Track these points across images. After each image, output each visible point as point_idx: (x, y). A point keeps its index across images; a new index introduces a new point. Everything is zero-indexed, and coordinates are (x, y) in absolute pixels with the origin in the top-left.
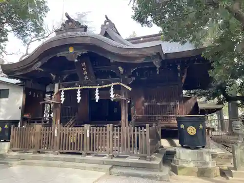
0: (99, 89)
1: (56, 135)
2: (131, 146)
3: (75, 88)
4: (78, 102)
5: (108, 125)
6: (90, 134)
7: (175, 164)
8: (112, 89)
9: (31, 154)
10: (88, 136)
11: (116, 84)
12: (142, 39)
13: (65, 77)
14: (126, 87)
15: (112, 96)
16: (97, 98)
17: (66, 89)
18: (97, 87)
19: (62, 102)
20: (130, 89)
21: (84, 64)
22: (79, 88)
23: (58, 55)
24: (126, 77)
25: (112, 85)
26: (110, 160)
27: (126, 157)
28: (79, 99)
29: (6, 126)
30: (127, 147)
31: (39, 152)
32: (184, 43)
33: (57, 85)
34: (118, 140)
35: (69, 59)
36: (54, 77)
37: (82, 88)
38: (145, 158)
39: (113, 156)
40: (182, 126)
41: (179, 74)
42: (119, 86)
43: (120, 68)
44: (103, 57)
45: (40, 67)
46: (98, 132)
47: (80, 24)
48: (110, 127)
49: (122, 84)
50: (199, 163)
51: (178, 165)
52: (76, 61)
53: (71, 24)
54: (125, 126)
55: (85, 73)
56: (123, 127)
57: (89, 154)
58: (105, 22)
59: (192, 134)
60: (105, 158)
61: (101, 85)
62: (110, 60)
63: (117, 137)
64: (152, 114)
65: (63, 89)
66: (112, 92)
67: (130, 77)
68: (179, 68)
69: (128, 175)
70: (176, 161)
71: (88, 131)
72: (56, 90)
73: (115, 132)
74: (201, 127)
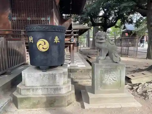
40: (31, 40)
50: (49, 90)
70: (19, 90)
74: (57, 39)
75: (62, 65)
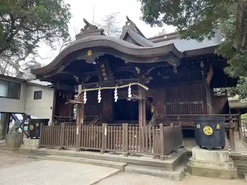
0: (118, 89)
1: (77, 133)
2: (149, 145)
3: (96, 89)
4: (99, 102)
5: (123, 124)
6: (107, 132)
7: (190, 164)
8: (130, 89)
9: (56, 151)
10: (106, 134)
11: (133, 84)
12: (165, 37)
13: (87, 79)
14: (143, 87)
15: (130, 96)
16: (116, 98)
17: (88, 90)
18: (116, 88)
19: (85, 103)
20: (147, 89)
21: (103, 66)
22: (100, 89)
23: (78, 58)
24: (143, 77)
25: (130, 85)
26: (126, 158)
27: (142, 156)
28: (100, 99)
29: (37, 125)
30: (145, 146)
31: (63, 148)
32: (201, 40)
33: (80, 86)
34: (137, 139)
35: (88, 62)
36: (77, 79)
37: (102, 88)
38: (159, 157)
39: (129, 154)
40: (198, 126)
41: (202, 72)
42: (137, 86)
43: (137, 68)
44: (118, 58)
45: (63, 71)
46: (117, 131)
47: (97, 28)
48: (125, 126)
49: (139, 84)
51: (193, 165)
52: (94, 63)
53: (89, 28)
54: (143, 126)
55: (104, 74)
56: (141, 126)
57: (106, 152)
58: (127, 23)
59: (209, 134)
60: (121, 156)
61: (120, 86)
62: (124, 61)
63: (135, 136)
64: (175, 114)
65: (86, 90)
66: (130, 92)
67: (147, 76)
68: (202, 65)
69: (141, 173)
70: (192, 162)
71: (106, 130)
72: (80, 91)
73: (130, 131)
74: (218, 127)
75: (223, 148)
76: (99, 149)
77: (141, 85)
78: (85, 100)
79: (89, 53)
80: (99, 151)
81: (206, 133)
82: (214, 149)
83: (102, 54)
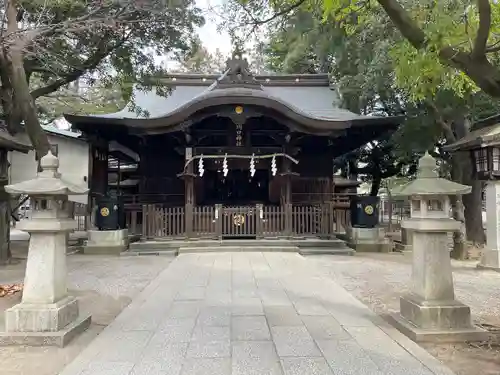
0: (255, 160)
1: (217, 217)
3: (220, 156)
4: (225, 175)
6: (264, 215)
8: (274, 161)
10: (262, 217)
11: (279, 154)
14: (292, 159)
15: (274, 170)
16: (253, 171)
18: (253, 157)
19: (201, 175)
20: (297, 162)
23: (218, 115)
25: (274, 156)
28: (226, 171)
33: (189, 151)
35: (235, 122)
37: (230, 156)
40: (359, 206)
42: (284, 158)
43: (288, 137)
46: (277, 213)
55: (239, 138)
61: (258, 155)
65: (202, 157)
66: (274, 165)
71: (262, 211)
72: (189, 157)
73: (295, 213)
76: (252, 235)
77: (287, 156)
78: (202, 171)
79: (239, 111)
80: (254, 238)
81: (367, 212)
82: (373, 227)
83: (259, 115)
